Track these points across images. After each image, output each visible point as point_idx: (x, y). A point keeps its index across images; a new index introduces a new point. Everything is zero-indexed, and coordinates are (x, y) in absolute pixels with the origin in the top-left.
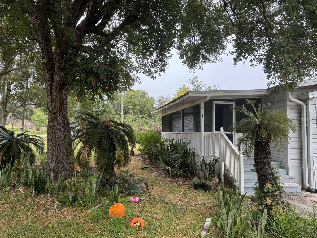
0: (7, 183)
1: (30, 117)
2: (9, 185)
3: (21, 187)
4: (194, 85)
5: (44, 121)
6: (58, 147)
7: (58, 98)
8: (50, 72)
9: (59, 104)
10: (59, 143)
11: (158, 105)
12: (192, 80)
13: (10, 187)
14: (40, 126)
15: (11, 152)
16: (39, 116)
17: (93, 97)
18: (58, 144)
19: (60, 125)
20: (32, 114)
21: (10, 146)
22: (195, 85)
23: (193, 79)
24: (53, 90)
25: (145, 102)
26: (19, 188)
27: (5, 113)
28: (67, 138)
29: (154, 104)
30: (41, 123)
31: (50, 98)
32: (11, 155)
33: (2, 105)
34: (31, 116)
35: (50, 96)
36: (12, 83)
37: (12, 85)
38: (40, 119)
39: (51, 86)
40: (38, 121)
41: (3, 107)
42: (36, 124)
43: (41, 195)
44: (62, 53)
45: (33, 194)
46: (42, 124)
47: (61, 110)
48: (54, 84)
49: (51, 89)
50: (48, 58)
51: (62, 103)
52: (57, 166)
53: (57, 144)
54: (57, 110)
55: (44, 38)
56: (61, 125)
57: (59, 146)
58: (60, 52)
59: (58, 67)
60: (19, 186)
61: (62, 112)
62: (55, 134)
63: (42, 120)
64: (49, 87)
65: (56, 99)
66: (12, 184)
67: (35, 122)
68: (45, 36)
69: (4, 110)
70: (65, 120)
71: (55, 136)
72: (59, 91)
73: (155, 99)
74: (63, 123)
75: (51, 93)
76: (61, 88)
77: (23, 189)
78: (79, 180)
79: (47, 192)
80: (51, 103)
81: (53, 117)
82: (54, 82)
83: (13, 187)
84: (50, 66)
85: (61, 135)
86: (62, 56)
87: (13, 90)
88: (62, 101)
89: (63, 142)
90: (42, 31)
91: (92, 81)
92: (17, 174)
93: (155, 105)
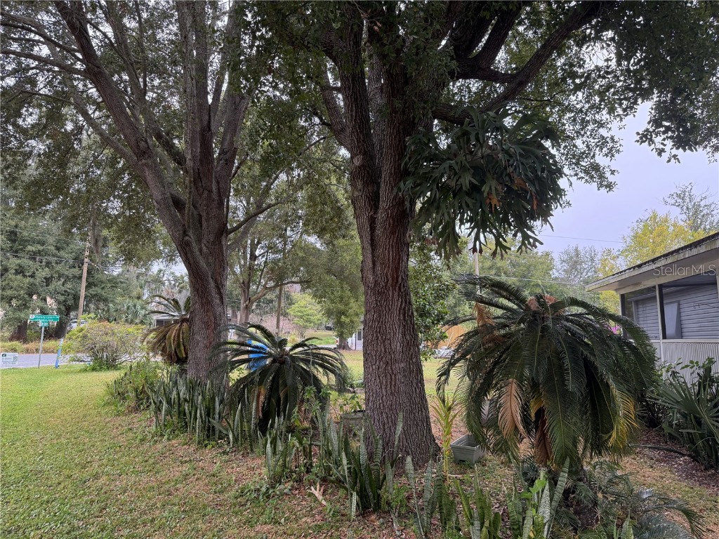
0: (283, 471)
1: (288, 311)
2: (287, 478)
3: (318, 486)
4: (685, 208)
5: (312, 317)
6: (393, 377)
7: (389, 252)
8: (370, 188)
9: (391, 266)
10: (394, 367)
11: (564, 271)
12: (678, 196)
13: (292, 482)
14: (305, 327)
15: (281, 388)
16: (302, 307)
17: (478, 243)
18: (392, 369)
19: (393, 321)
20: (290, 304)
21: (278, 374)
22: (688, 208)
23: (679, 192)
24: (378, 232)
25: (530, 266)
26: (312, 488)
27: (247, 303)
28: (412, 355)
29: (551, 269)
30: (307, 321)
31: (369, 252)
32: (282, 395)
33: (242, 287)
34: (288, 309)
35: (369, 247)
36: (259, 243)
37: (259, 247)
38: (305, 313)
39: (372, 221)
40: (301, 317)
41: (244, 291)
42: (297, 324)
43: (373, 517)
44: (400, 133)
45: (353, 514)
46: (308, 324)
47: (397, 282)
48: (381, 216)
49: (373, 229)
50: (365, 154)
51: (399, 263)
52: (390, 430)
53: (389, 369)
54: (387, 282)
55: (354, 106)
56: (396, 321)
57: (395, 375)
58: (395, 131)
59: (391, 170)
60: (313, 483)
61: (400, 288)
62: (384, 342)
63: (308, 315)
64: (367, 226)
65: (385, 255)
66: (295, 476)
67: (296, 319)
68: (356, 100)
69: (245, 297)
70: (405, 308)
71: (383, 350)
72: (393, 233)
73: (555, 256)
74: (401, 315)
75: (372, 240)
76: (397, 226)
77: (322, 490)
78: (454, 476)
79: (387, 508)
80: (371, 265)
81: (376, 301)
82: (380, 211)
83: (297, 482)
84: (368, 173)
85: (397, 346)
86: (400, 141)
87: (260, 257)
88: (399, 259)
89: (402, 365)
90: (349, 89)
91: (494, 192)
92: (304, 448)
93: (554, 271)
